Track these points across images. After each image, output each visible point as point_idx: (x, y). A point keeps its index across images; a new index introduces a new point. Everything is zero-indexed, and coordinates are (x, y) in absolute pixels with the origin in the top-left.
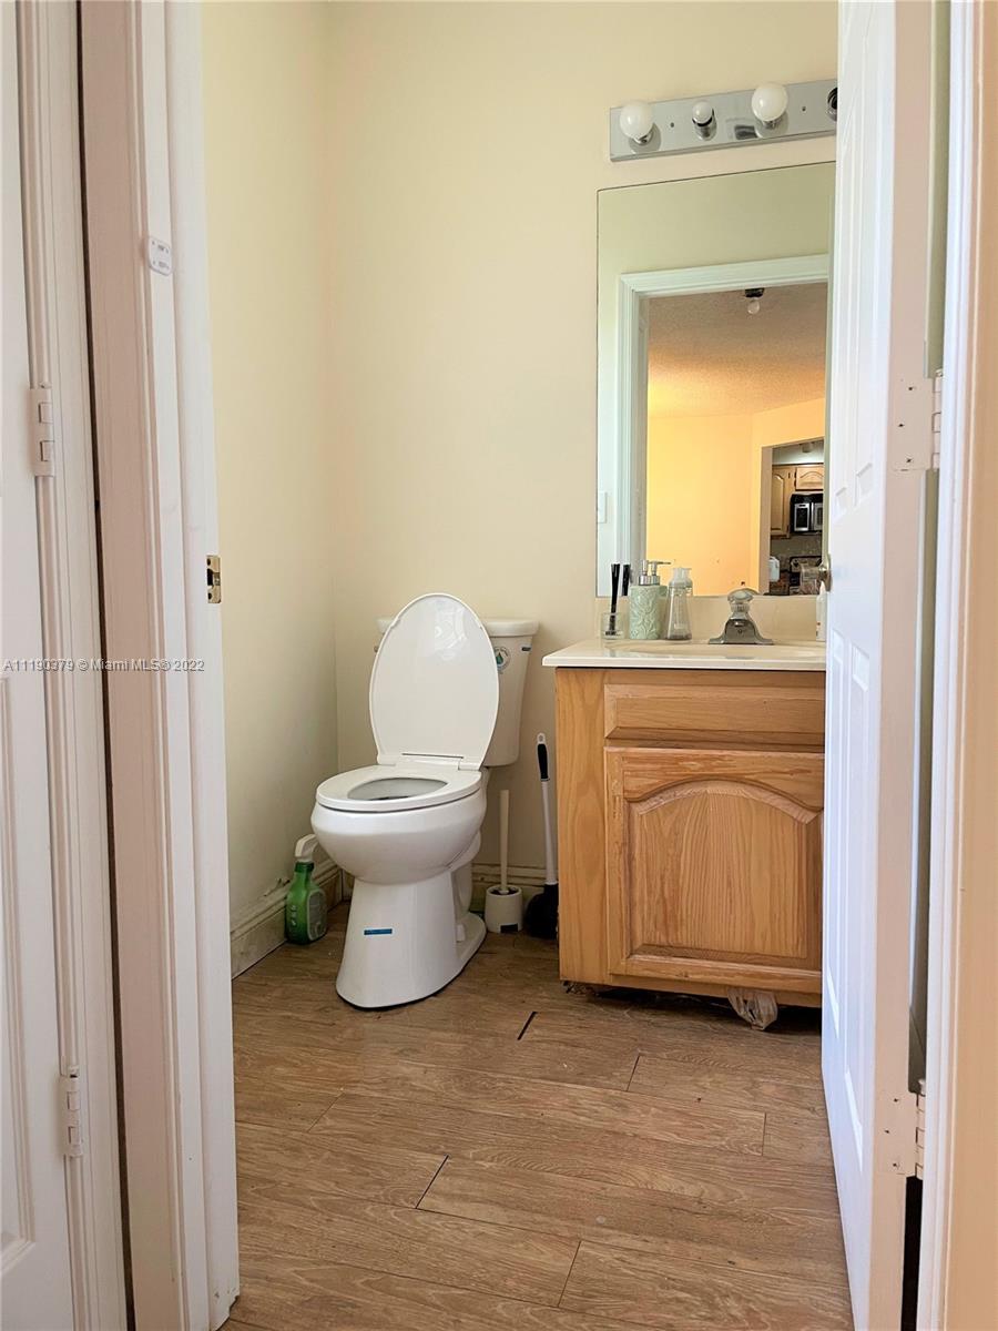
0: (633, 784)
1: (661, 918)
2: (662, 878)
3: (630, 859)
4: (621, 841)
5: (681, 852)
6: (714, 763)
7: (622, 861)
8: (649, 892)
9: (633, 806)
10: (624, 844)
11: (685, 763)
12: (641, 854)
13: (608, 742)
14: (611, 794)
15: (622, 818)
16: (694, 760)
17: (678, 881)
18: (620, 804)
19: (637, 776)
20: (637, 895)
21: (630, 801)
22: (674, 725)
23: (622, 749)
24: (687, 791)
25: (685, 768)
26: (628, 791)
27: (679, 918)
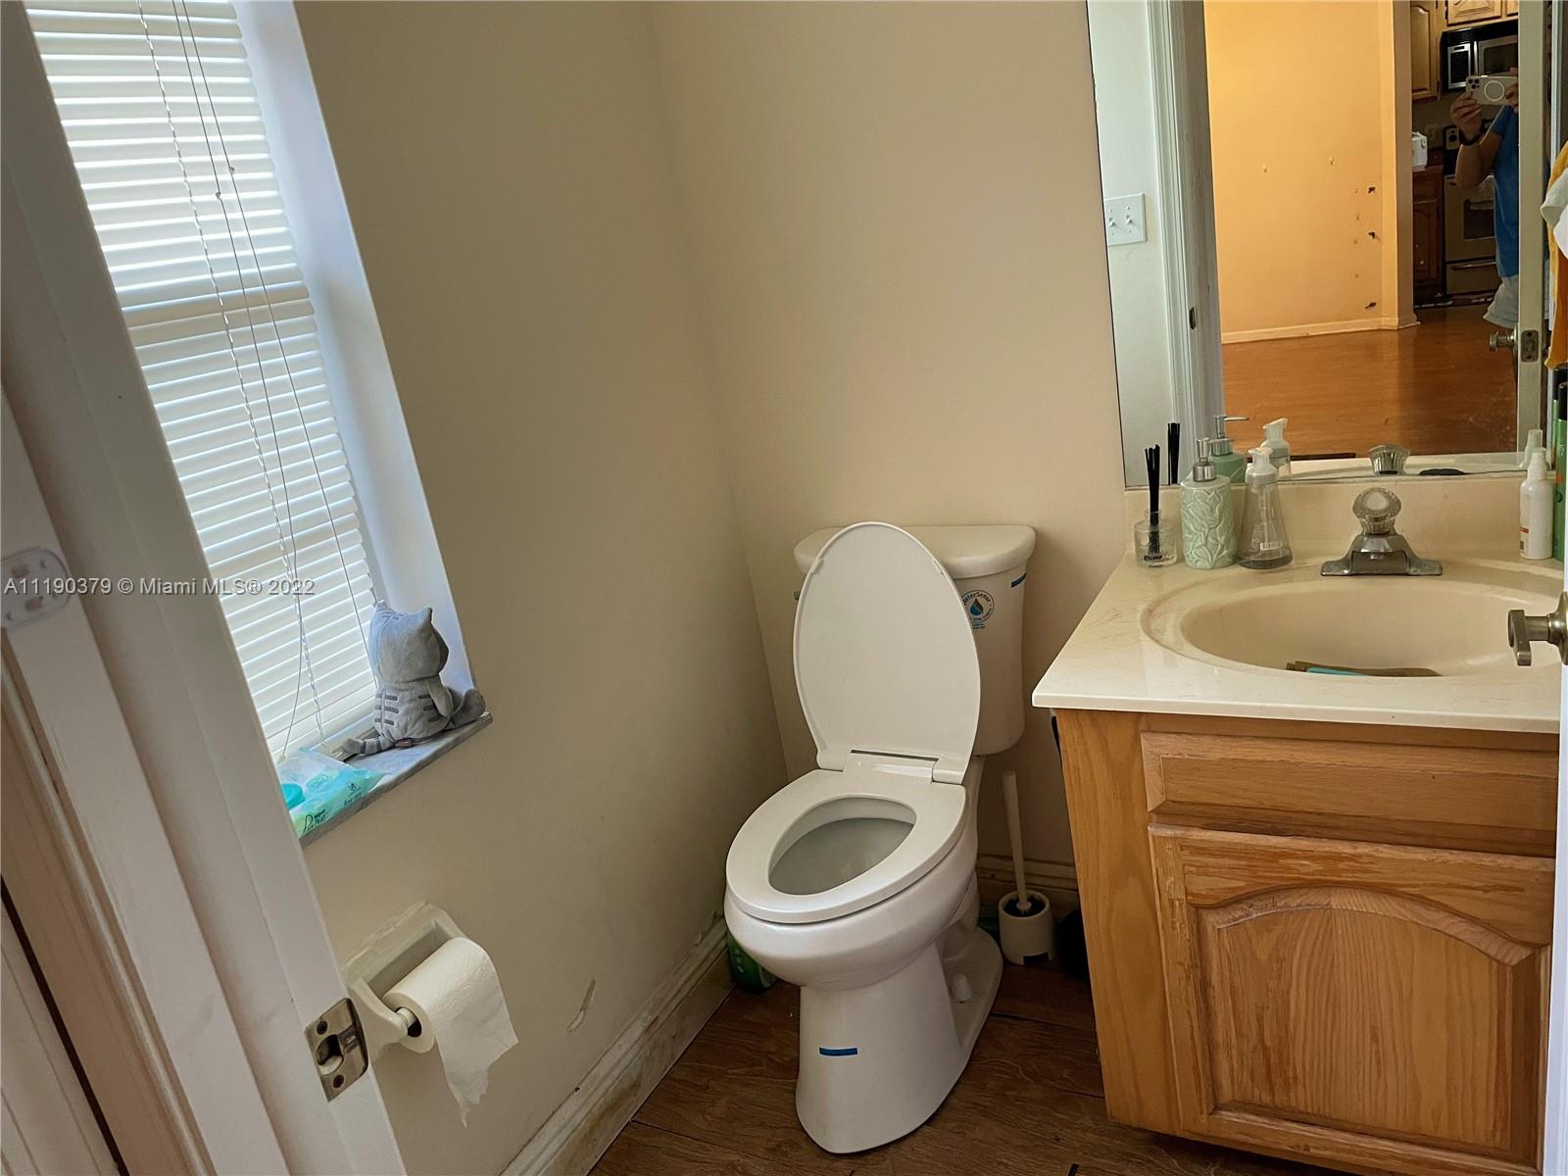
0: (1201, 885)
1: (1261, 1070)
2: (1260, 1019)
3: (1204, 987)
4: (1187, 962)
5: (1290, 985)
6: (1341, 866)
7: (1191, 989)
8: (1239, 1034)
9: (1204, 913)
10: (1194, 966)
11: (1289, 861)
12: (1222, 981)
13: (1154, 817)
14: (1165, 895)
15: (1186, 931)
16: (1305, 858)
17: (1287, 1026)
18: (1181, 913)
19: (1206, 874)
20: (1220, 1037)
21: (1198, 908)
22: (1268, 804)
23: (1179, 832)
24: (1295, 901)
25: (1289, 869)
26: (1192, 894)
27: (1291, 1074)
